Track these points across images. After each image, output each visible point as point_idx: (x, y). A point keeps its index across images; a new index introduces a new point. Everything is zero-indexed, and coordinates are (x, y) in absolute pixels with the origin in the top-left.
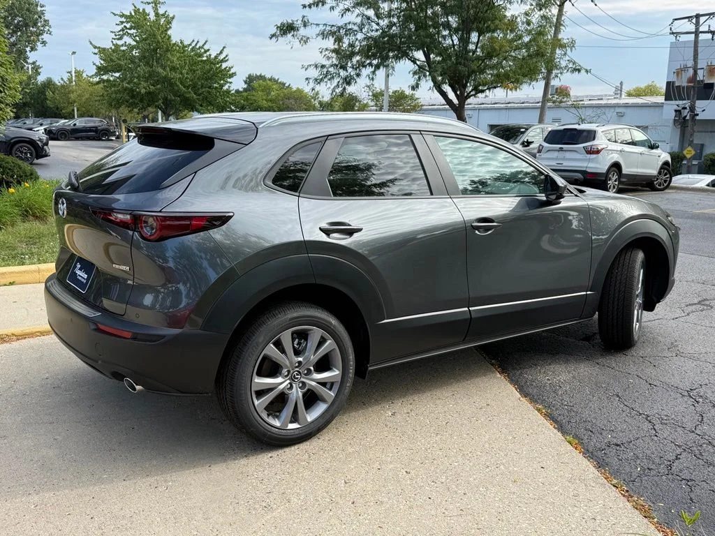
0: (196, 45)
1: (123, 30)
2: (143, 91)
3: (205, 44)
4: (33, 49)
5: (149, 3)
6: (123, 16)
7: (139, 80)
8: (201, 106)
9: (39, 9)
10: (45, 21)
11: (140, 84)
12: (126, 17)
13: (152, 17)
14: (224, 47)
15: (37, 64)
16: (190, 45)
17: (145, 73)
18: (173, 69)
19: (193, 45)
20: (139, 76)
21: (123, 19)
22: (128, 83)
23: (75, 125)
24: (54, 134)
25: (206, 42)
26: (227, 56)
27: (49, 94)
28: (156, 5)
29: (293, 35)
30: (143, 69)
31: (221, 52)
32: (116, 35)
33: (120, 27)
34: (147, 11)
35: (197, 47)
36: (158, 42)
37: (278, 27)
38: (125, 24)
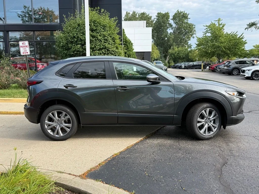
0: (233, 33)
1: (207, 31)
2: (209, 51)
3: (236, 33)
4: (189, 40)
5: (216, 21)
6: (207, 26)
7: (209, 48)
8: (231, 55)
9: (194, 26)
10: (194, 30)
11: (209, 49)
12: (208, 26)
13: (217, 25)
14: (243, 33)
15: (191, 44)
16: (230, 34)
17: (211, 45)
18: (222, 43)
19: (232, 33)
20: (209, 46)
21: (207, 27)
22: (204, 49)
23: (193, 64)
24: (187, 67)
25: (237, 32)
26: (243, 36)
27: (190, 54)
28: (219, 21)
29: (255, 27)
30: (210, 44)
31: (242, 35)
32: (204, 33)
33: (206, 30)
34: (216, 24)
35: (233, 34)
36: (217, 34)
37: (248, 25)
38: (208, 29)
